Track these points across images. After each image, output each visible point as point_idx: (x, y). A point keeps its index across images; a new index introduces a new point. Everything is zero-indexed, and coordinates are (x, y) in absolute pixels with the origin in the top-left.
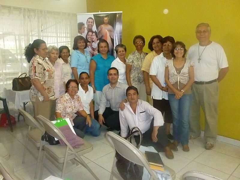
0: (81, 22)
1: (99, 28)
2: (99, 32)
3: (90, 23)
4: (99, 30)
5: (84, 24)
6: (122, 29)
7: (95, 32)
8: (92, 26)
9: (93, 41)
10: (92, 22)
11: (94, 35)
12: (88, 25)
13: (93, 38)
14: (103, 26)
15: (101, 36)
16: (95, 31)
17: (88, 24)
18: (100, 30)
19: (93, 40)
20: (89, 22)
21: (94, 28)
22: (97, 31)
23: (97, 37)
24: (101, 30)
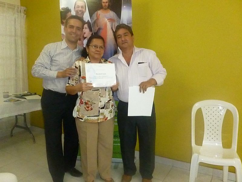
0: (66, 7)
1: (95, 16)
2: (95, 22)
3: (80, 9)
4: (94, 20)
5: (70, 10)
6: (132, 15)
7: (88, 23)
8: (83, 13)
9: (85, 38)
10: (82, 7)
11: (87, 27)
12: (77, 12)
13: (85, 33)
14: (99, 12)
15: (97, 28)
16: (88, 20)
17: (77, 9)
18: (95, 18)
19: (85, 36)
20: (78, 7)
21: (87, 17)
22: (90, 21)
23: (91, 30)
24: (98, 19)
